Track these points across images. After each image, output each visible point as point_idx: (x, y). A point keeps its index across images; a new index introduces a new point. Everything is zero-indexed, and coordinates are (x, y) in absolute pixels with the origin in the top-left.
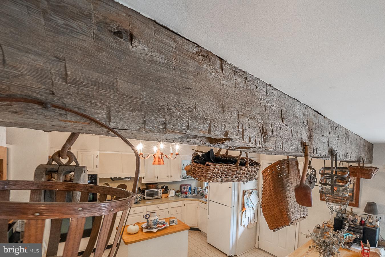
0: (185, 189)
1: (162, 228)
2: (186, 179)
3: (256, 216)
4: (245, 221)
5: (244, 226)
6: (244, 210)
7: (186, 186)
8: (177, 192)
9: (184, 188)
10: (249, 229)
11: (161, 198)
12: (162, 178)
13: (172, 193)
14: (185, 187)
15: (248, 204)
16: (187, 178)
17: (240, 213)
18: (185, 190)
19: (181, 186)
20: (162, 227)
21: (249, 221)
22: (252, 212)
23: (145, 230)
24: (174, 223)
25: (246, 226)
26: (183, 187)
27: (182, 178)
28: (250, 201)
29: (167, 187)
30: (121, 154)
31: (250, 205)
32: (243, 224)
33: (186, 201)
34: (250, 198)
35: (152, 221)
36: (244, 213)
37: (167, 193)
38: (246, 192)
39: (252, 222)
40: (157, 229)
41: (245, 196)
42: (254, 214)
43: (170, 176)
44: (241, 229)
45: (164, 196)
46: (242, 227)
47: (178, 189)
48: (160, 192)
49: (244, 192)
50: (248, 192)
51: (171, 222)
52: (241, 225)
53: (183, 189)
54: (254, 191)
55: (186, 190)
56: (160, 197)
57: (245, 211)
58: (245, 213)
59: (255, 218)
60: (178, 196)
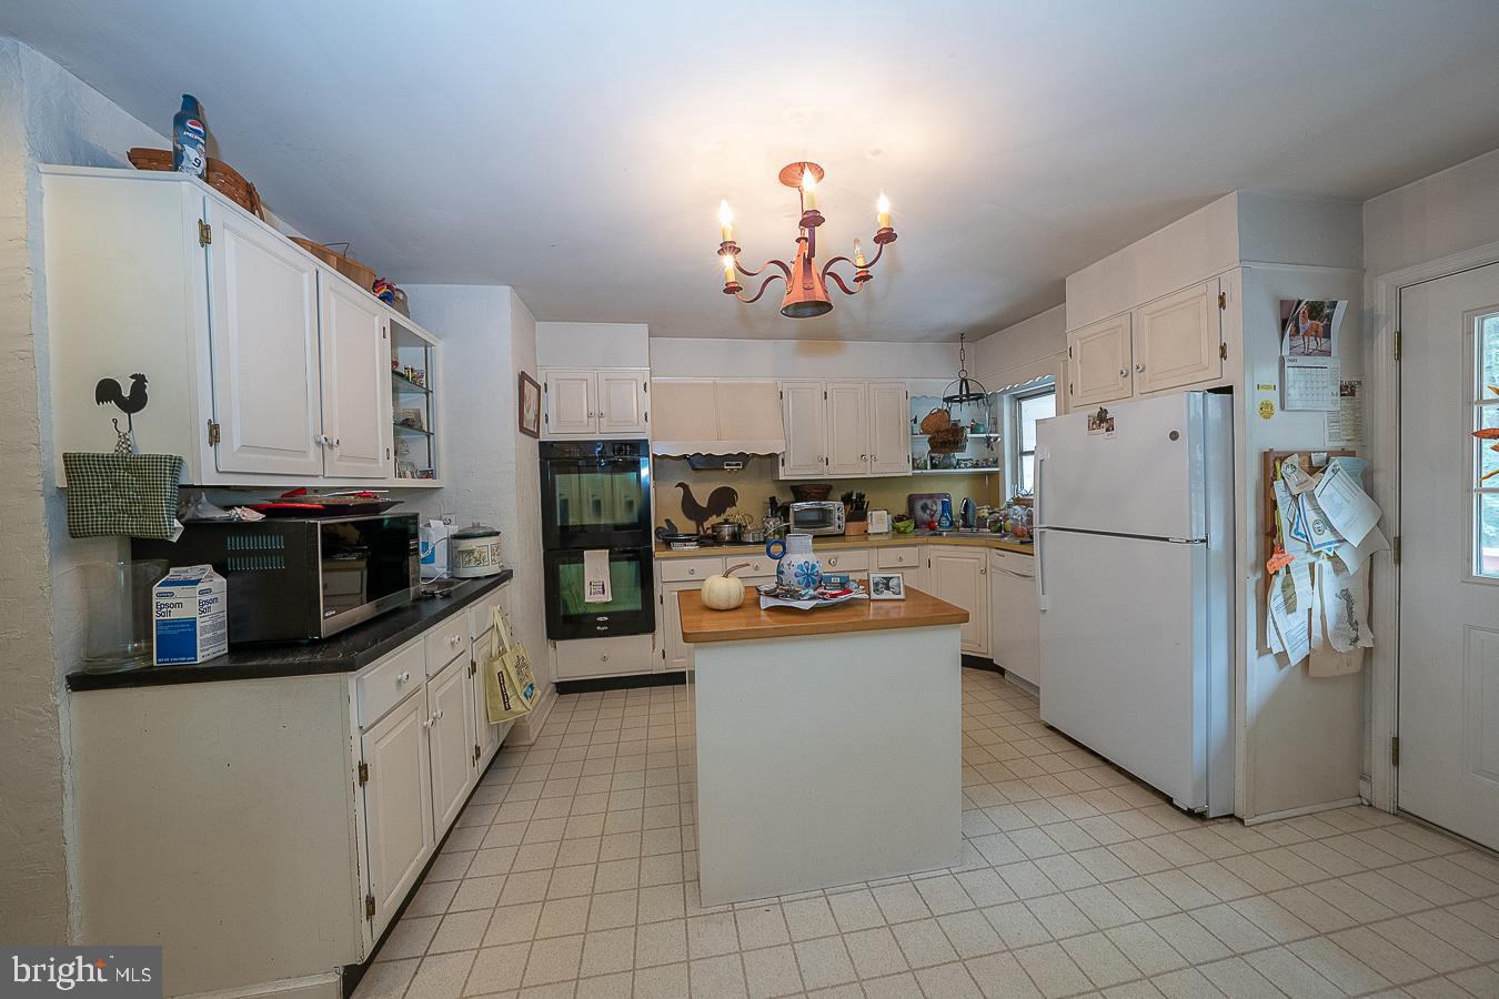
0: (928, 511)
1: (835, 600)
2: (929, 471)
3: (1360, 611)
4: (1291, 631)
5: (1282, 658)
6: (1275, 562)
7: (929, 502)
8: (899, 519)
9: (924, 508)
10: (1316, 679)
11: (843, 535)
12: (844, 466)
13: (880, 519)
14: (926, 504)
15: (1301, 530)
16: (934, 466)
17: (1249, 582)
18: (926, 517)
19: (911, 500)
20: (834, 596)
21: (1316, 632)
22: (1330, 584)
23: (766, 602)
24: (888, 588)
25: (1295, 658)
26: (918, 505)
27: (914, 468)
28: (1311, 516)
29: (861, 497)
30: (714, 383)
31: (1317, 539)
32: (1273, 642)
33: (932, 547)
34: (1311, 497)
35: (794, 570)
36: (1278, 582)
37: (863, 517)
38: (1282, 460)
39: (1341, 646)
40: (813, 603)
41: (1278, 485)
42: (1346, 595)
43: (868, 457)
44: (1261, 676)
45: (854, 527)
46: (1269, 660)
47: (902, 509)
48: (837, 514)
49: (1271, 463)
50: (1295, 459)
51: (876, 584)
52: (1263, 648)
53: (919, 512)
54: (1336, 461)
55: (932, 516)
56: (838, 531)
57: (1283, 572)
58: (1288, 585)
59: (1354, 625)
60: (904, 532)
